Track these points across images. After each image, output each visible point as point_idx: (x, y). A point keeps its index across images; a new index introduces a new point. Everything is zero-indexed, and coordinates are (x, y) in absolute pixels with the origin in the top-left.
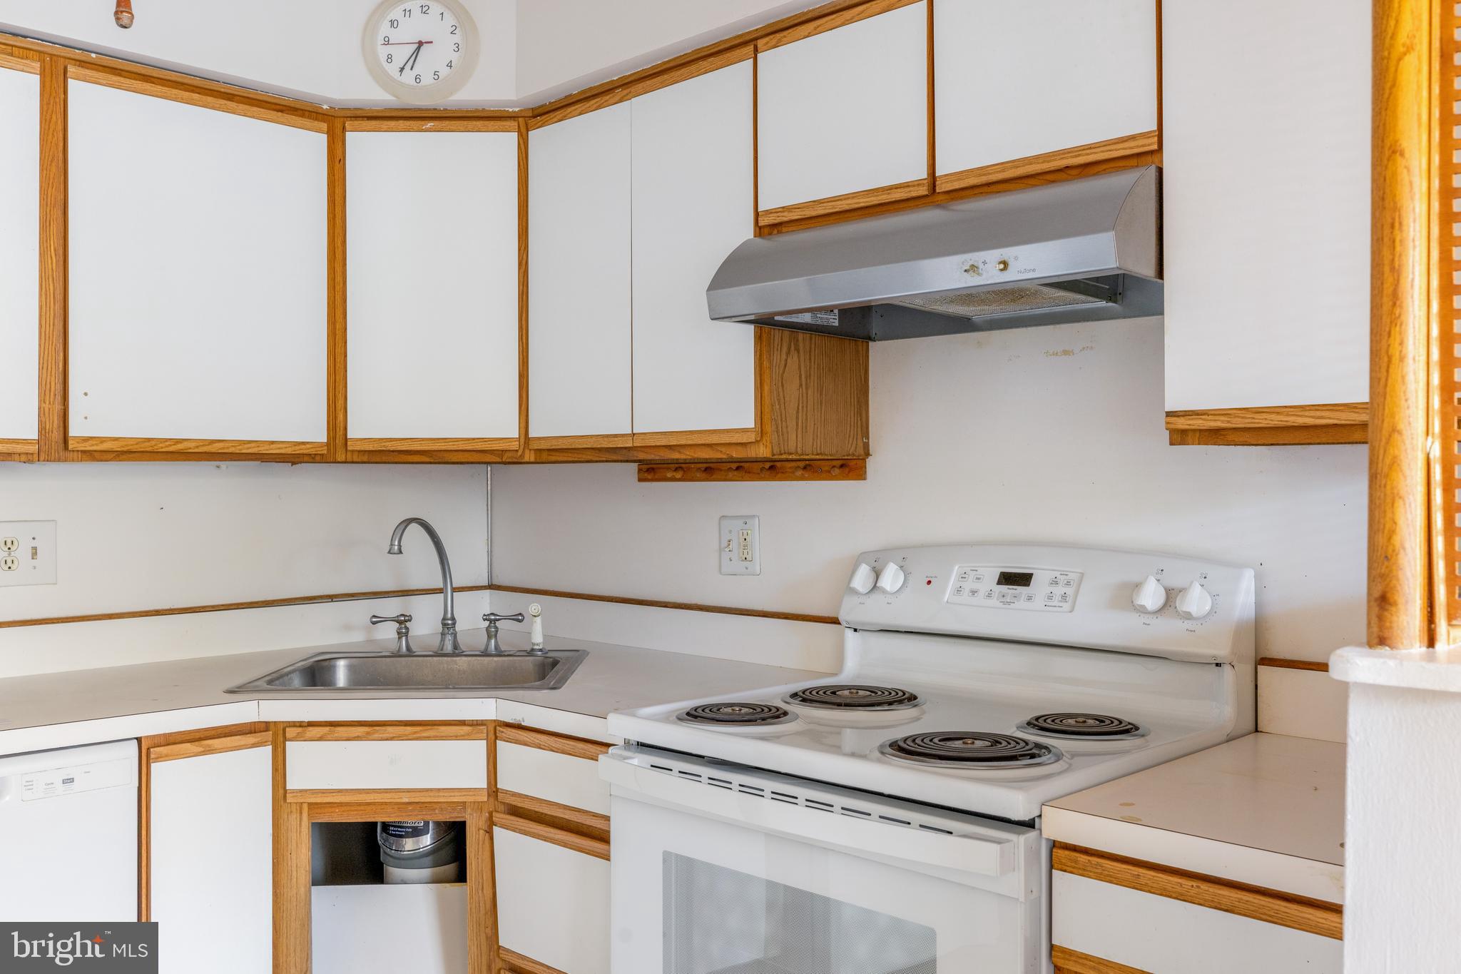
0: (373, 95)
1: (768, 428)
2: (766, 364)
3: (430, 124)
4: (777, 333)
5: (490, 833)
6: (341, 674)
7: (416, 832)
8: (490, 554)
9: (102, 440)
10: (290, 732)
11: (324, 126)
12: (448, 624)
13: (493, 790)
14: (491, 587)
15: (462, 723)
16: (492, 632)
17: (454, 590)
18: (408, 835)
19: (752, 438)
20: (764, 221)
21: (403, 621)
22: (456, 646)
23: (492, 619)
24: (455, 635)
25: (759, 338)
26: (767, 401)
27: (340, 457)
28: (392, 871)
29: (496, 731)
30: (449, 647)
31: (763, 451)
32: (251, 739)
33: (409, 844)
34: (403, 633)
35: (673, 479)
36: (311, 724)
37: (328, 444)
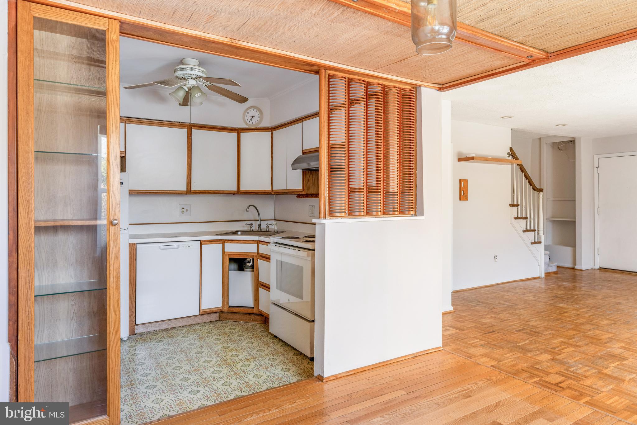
0: (245, 126)
1: (305, 189)
2: (304, 177)
3: (255, 131)
4: (307, 172)
5: (258, 260)
6: (239, 233)
7: (249, 262)
8: (275, 213)
9: (197, 191)
10: (225, 242)
11: (237, 132)
12: (260, 225)
13: (258, 253)
14: (275, 220)
15: (253, 241)
16: (268, 227)
17: (261, 220)
18: (247, 263)
19: (301, 190)
20: (304, 152)
21: (251, 225)
22: (261, 230)
23: (268, 225)
24: (261, 228)
25: (303, 173)
26: (305, 184)
27: (239, 193)
28: (245, 269)
29: (259, 242)
30: (259, 230)
31: (304, 193)
32: (218, 242)
33: (248, 264)
34: (251, 227)
35: (301, 198)
36: (229, 240)
37: (237, 191)
